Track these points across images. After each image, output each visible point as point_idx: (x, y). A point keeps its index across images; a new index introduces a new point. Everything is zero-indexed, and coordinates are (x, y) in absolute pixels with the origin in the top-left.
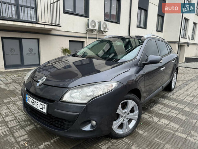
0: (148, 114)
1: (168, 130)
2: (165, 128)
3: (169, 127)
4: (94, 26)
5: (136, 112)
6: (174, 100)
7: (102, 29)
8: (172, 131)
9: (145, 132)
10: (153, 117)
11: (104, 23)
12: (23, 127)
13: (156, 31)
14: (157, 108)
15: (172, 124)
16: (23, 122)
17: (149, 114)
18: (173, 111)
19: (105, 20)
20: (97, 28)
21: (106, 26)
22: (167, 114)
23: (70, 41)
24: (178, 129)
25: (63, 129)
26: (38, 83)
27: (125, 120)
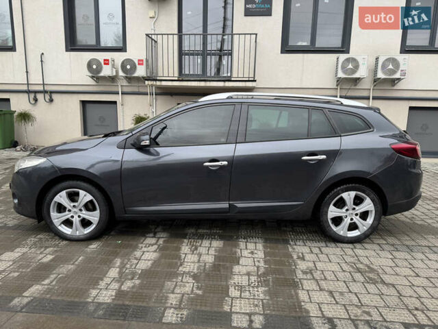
7: (382, 75)
20: (361, 73)
21: (397, 66)
27: (76, 217)
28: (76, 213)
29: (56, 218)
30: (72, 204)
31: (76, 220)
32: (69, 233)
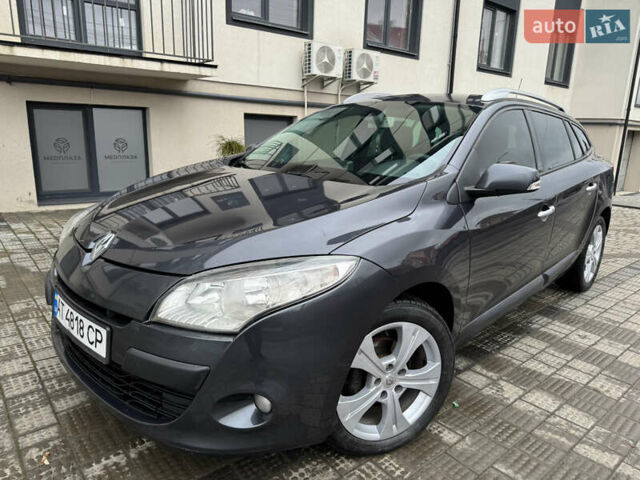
0: (484, 372)
1: (550, 434)
2: (541, 425)
3: (554, 424)
4: (328, 67)
5: (434, 366)
6: (589, 325)
7: (356, 76)
8: (563, 439)
9: (464, 438)
10: (503, 383)
11: (363, 55)
12: (48, 400)
13: (547, 83)
14: (520, 351)
15: (569, 412)
16: (54, 382)
17: (491, 371)
18: (580, 364)
19: (367, 46)
20: (337, 71)
21: (371, 66)
22: (555, 373)
23: (248, 116)
24: (589, 431)
25: (160, 418)
26: (88, 255)
27: (391, 391)
29: (350, 410)
30: (385, 364)
31: (392, 401)
32: (377, 436)
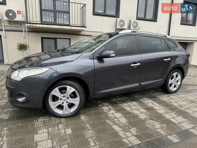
0: (110, 107)
3: (114, 120)
5: (77, 98)
7: (132, 28)
8: (112, 123)
9: (86, 118)
10: (112, 110)
17: (113, 107)
18: (142, 110)
19: (138, 19)
24: (122, 123)
27: (65, 103)
28: (65, 100)
29: (53, 105)
30: (62, 95)
31: (65, 105)
32: (61, 113)
